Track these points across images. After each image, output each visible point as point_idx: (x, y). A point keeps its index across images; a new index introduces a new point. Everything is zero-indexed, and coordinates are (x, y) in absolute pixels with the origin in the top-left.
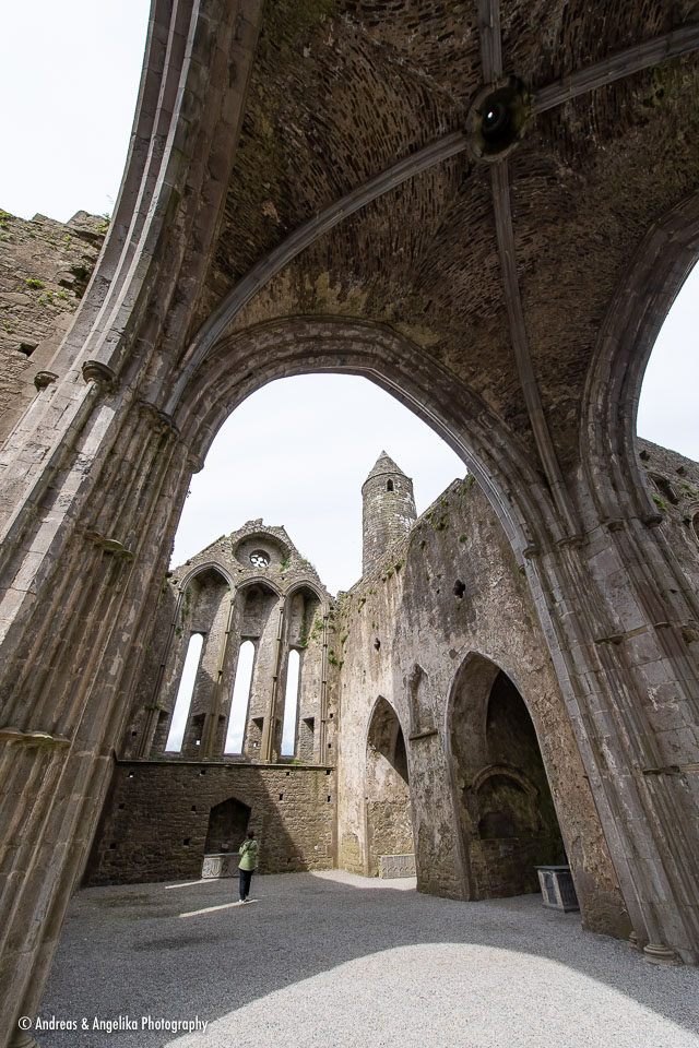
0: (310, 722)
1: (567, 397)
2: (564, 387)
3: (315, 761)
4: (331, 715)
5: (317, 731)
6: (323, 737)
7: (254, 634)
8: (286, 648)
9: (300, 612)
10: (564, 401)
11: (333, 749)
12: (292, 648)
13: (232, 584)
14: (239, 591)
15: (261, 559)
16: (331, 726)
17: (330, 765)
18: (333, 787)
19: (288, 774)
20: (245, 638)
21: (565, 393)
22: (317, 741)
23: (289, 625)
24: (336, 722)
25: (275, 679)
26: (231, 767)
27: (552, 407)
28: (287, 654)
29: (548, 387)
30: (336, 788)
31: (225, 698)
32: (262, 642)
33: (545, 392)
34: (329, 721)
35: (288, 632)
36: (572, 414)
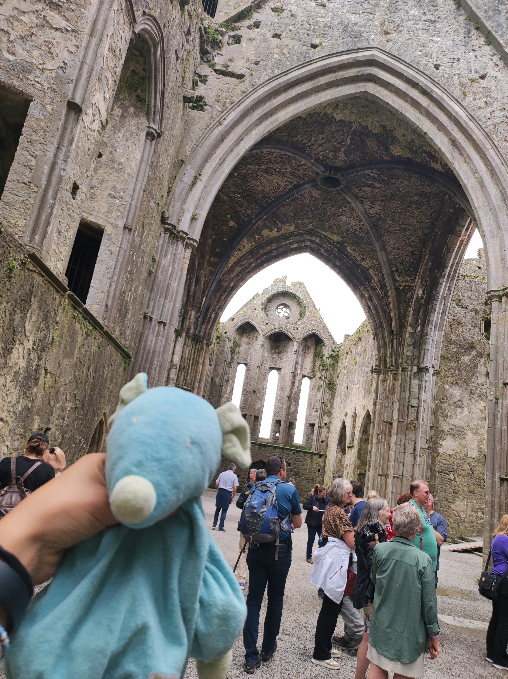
0: (313, 425)
1: (408, 283)
2: (407, 278)
3: (314, 450)
4: (326, 424)
5: (315, 432)
6: (319, 436)
7: (277, 366)
8: (298, 377)
9: (312, 350)
10: (407, 286)
11: (324, 444)
12: (304, 376)
13: (261, 333)
14: (266, 338)
15: (285, 309)
16: (324, 431)
17: (322, 452)
18: (322, 465)
19: (294, 453)
20: (271, 369)
21: (407, 281)
22: (315, 438)
23: (303, 361)
24: (328, 428)
25: (289, 398)
26: (261, 445)
27: (401, 288)
28: (300, 381)
29: (399, 276)
30: (324, 467)
31: (258, 406)
32: (282, 371)
33: (397, 278)
34: (323, 427)
35: (302, 366)
36: (409, 294)
